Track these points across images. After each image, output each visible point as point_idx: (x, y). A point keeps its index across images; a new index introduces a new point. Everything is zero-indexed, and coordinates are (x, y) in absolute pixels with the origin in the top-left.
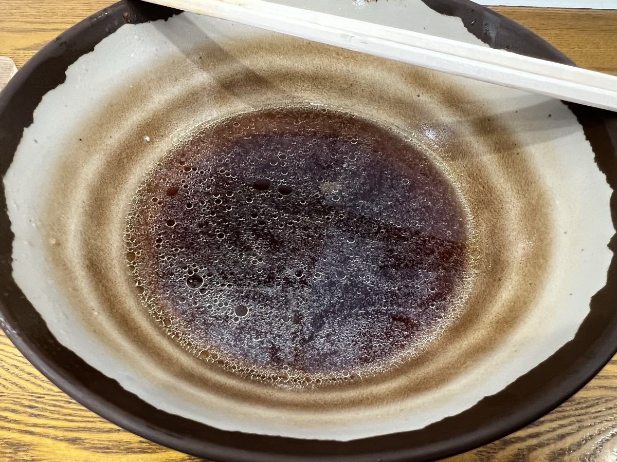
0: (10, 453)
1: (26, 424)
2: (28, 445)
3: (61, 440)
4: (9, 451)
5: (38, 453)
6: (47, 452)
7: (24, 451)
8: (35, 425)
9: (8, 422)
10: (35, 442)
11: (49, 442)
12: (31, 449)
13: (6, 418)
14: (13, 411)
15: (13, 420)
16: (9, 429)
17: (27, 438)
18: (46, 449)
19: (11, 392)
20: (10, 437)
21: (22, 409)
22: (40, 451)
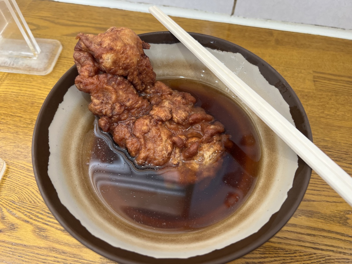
0: (38, 232)
1: (46, 221)
2: (45, 230)
3: (59, 230)
4: (37, 230)
5: (48, 233)
6: (53, 234)
7: (43, 232)
8: (49, 221)
9: (38, 218)
10: (48, 229)
11: (54, 229)
12: (46, 232)
13: (38, 216)
14: (41, 214)
15: (40, 218)
16: (39, 221)
17: (45, 227)
18: (52, 233)
19: (41, 205)
20: (38, 225)
21: (44, 213)
22: (49, 233)
